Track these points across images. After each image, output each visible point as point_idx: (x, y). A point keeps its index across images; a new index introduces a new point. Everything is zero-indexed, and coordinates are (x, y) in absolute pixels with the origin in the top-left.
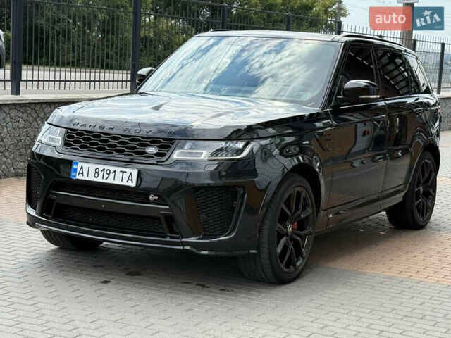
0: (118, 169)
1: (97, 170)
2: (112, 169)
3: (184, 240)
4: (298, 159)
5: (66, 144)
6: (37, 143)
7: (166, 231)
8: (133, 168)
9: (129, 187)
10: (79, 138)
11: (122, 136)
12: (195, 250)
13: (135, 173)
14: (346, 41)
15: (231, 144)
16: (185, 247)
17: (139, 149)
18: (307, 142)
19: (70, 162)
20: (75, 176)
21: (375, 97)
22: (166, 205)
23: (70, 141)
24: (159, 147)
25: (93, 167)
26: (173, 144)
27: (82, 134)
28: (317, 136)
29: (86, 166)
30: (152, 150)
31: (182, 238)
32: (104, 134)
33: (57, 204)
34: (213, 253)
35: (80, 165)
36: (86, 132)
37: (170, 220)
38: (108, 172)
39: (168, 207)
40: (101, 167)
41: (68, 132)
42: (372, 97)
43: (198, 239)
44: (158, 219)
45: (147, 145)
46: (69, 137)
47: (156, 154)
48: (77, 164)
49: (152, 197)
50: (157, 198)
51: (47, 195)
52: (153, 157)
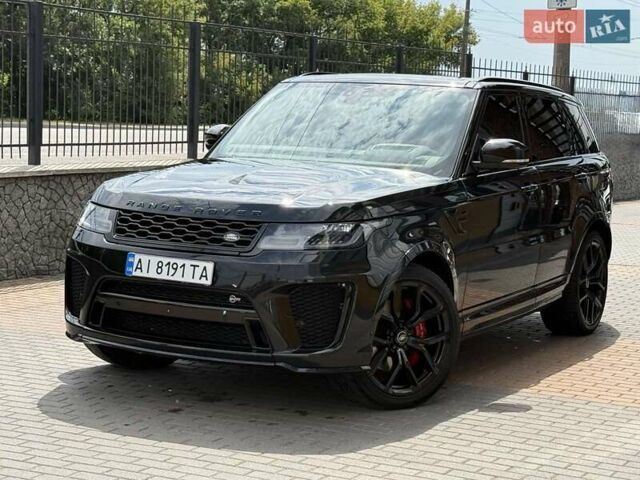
0: (188, 263)
2: (180, 262)
3: (275, 354)
4: (423, 245)
5: (119, 231)
6: (79, 228)
7: (252, 342)
8: (207, 261)
9: (202, 286)
10: (136, 222)
11: (193, 219)
12: (289, 367)
13: (210, 266)
14: (484, 88)
15: (334, 228)
16: (278, 364)
18: (434, 223)
19: (124, 255)
20: (131, 273)
21: (522, 161)
22: (252, 309)
23: (124, 226)
24: (240, 232)
25: (155, 260)
26: (259, 228)
27: (140, 217)
28: (448, 216)
29: (145, 258)
30: (232, 237)
31: (273, 351)
32: (169, 216)
33: (107, 308)
34: (314, 371)
35: (138, 257)
36: (145, 214)
37: (257, 327)
38: (175, 266)
39: (253, 311)
40: (165, 260)
41: (120, 214)
42: (518, 161)
43: (294, 353)
44: (242, 326)
45: (225, 231)
46: (122, 221)
47: (238, 243)
48: (134, 256)
49: (233, 299)
50: (239, 299)
51: (94, 297)
52: (233, 246)
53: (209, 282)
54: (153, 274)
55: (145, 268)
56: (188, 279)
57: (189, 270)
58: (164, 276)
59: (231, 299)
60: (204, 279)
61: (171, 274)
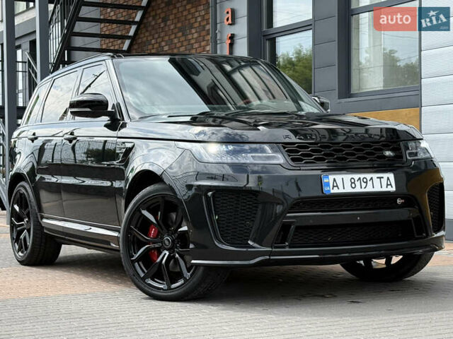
0: (375, 176)
1: (353, 181)
17: (378, 154)
20: (329, 191)
23: (297, 155)
25: (347, 177)
35: (331, 178)
38: (365, 180)
53: (394, 189)
54: (348, 190)
55: (340, 185)
56: (377, 189)
57: (377, 182)
58: (358, 190)
59: (398, 201)
60: (389, 187)
61: (363, 186)
